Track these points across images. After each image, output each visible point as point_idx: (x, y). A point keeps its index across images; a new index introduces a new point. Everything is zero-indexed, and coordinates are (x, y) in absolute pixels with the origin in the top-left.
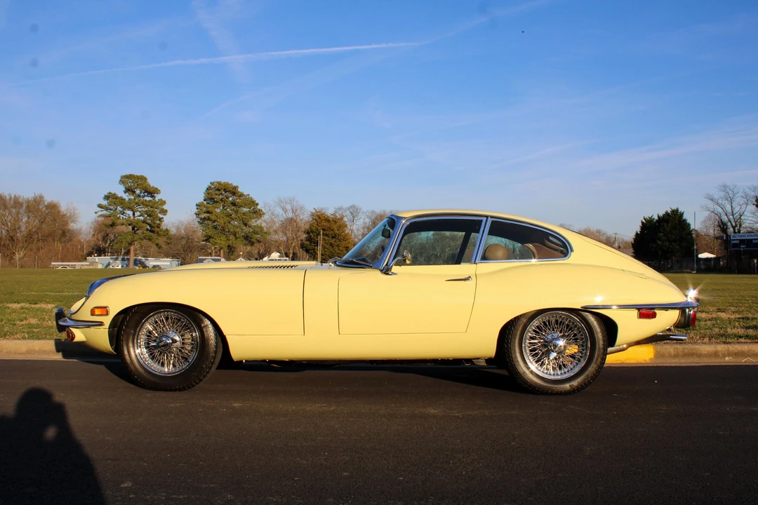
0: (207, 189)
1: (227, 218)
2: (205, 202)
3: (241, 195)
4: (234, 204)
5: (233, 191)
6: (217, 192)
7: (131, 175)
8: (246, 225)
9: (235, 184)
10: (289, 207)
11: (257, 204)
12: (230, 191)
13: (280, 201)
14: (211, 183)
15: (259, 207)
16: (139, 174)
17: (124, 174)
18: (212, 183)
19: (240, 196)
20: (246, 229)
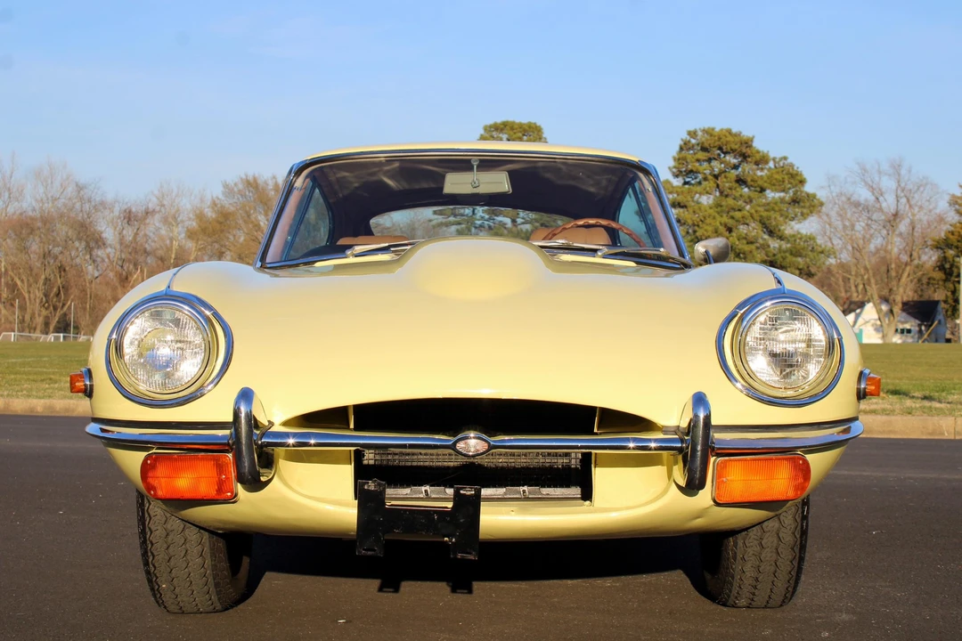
0: (681, 149)
1: (725, 219)
2: (677, 182)
3: (762, 161)
4: (741, 181)
5: (743, 150)
6: (702, 155)
7: (505, 124)
8: (771, 233)
9: (746, 133)
10: (888, 184)
11: (802, 182)
12: (733, 151)
13: (864, 170)
14: (689, 133)
15: (809, 188)
16: (524, 120)
17: (491, 122)
18: (693, 134)
19: (757, 163)
20: (774, 244)
